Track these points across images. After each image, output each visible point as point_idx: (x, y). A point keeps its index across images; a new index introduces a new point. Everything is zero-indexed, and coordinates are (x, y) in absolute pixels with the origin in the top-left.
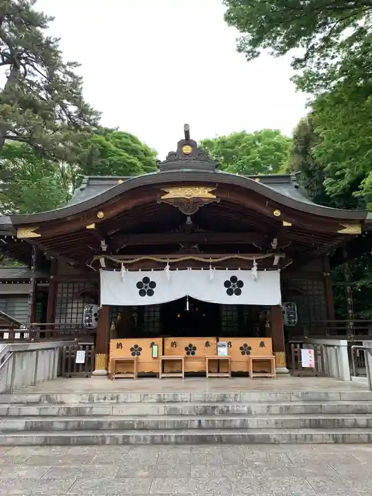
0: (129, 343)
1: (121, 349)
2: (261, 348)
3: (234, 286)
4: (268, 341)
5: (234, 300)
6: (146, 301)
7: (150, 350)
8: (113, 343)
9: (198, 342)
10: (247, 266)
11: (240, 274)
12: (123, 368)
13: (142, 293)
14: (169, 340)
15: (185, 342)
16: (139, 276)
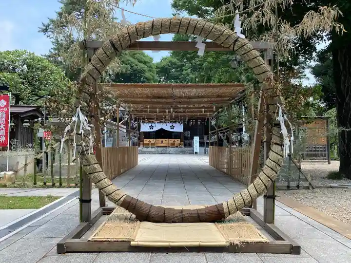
0: (148, 140)
1: (146, 141)
2: (178, 141)
3: (172, 127)
4: (179, 140)
5: (172, 130)
6: (151, 130)
7: (153, 141)
8: (144, 140)
9: (164, 140)
10: (175, 122)
11: (174, 124)
12: (147, 145)
13: (150, 129)
14: (157, 140)
15: (161, 140)
16: (150, 124)
